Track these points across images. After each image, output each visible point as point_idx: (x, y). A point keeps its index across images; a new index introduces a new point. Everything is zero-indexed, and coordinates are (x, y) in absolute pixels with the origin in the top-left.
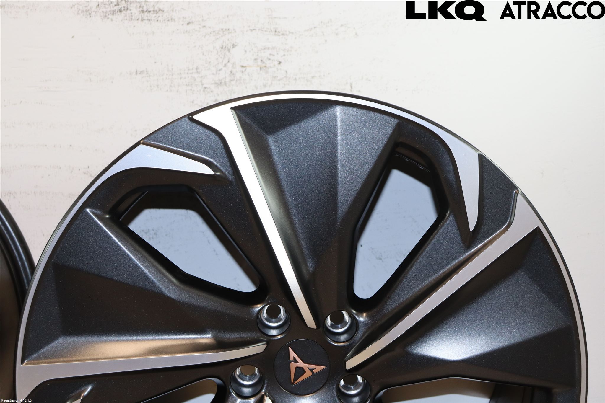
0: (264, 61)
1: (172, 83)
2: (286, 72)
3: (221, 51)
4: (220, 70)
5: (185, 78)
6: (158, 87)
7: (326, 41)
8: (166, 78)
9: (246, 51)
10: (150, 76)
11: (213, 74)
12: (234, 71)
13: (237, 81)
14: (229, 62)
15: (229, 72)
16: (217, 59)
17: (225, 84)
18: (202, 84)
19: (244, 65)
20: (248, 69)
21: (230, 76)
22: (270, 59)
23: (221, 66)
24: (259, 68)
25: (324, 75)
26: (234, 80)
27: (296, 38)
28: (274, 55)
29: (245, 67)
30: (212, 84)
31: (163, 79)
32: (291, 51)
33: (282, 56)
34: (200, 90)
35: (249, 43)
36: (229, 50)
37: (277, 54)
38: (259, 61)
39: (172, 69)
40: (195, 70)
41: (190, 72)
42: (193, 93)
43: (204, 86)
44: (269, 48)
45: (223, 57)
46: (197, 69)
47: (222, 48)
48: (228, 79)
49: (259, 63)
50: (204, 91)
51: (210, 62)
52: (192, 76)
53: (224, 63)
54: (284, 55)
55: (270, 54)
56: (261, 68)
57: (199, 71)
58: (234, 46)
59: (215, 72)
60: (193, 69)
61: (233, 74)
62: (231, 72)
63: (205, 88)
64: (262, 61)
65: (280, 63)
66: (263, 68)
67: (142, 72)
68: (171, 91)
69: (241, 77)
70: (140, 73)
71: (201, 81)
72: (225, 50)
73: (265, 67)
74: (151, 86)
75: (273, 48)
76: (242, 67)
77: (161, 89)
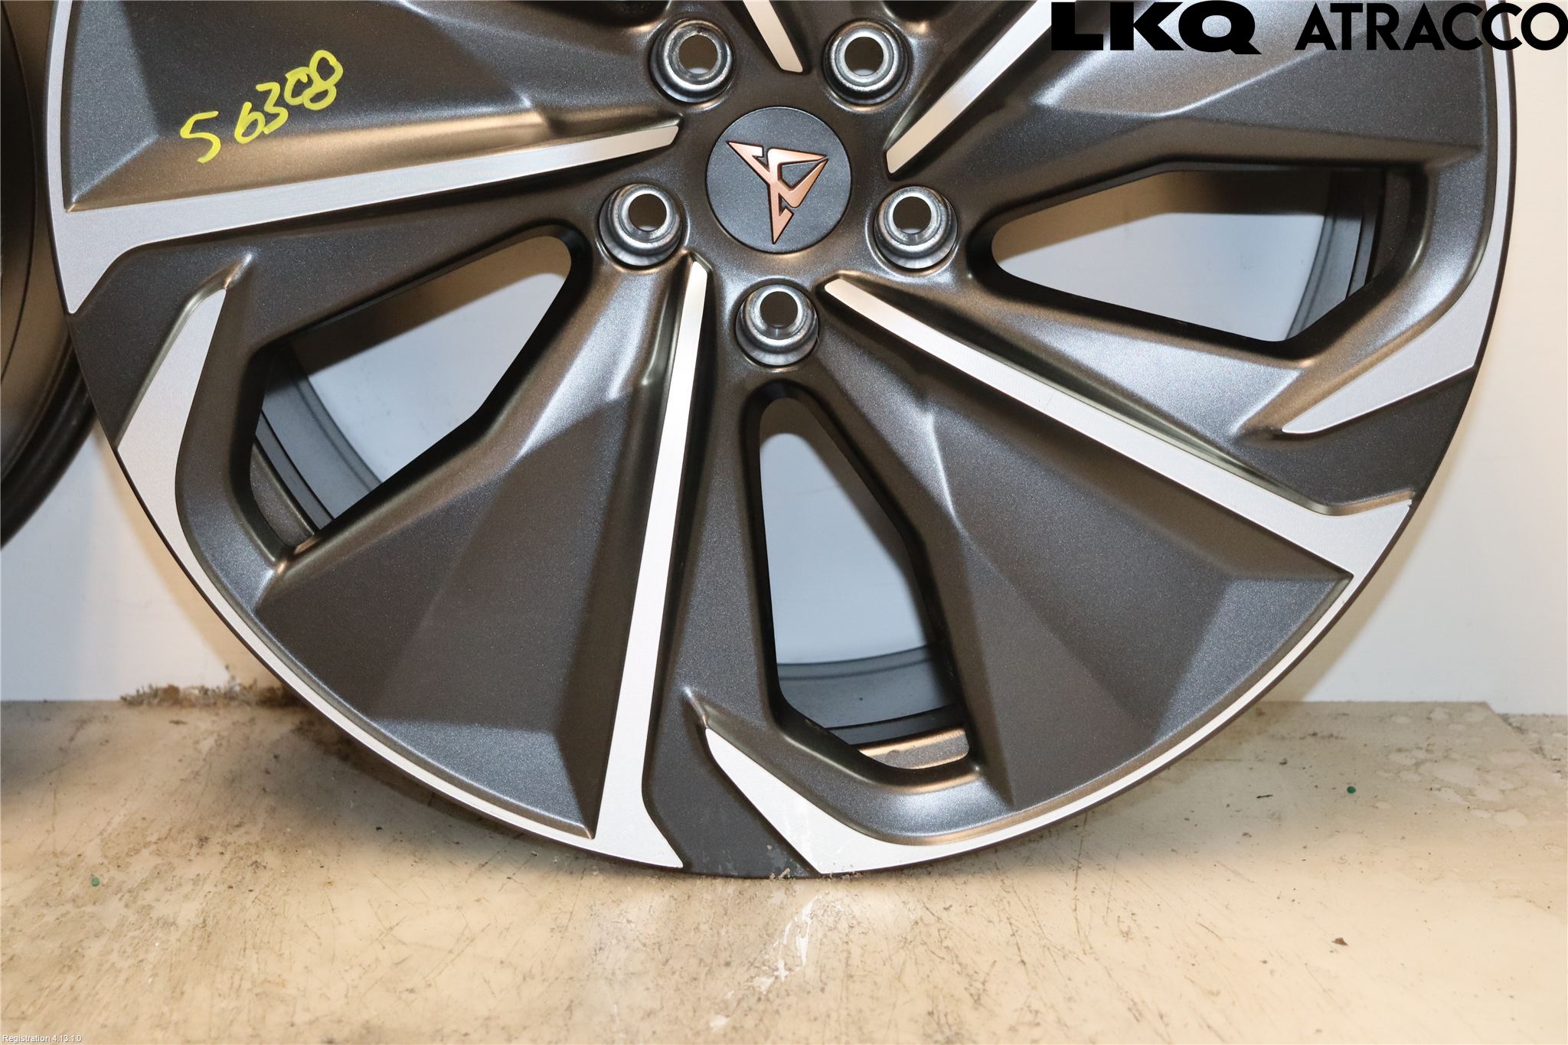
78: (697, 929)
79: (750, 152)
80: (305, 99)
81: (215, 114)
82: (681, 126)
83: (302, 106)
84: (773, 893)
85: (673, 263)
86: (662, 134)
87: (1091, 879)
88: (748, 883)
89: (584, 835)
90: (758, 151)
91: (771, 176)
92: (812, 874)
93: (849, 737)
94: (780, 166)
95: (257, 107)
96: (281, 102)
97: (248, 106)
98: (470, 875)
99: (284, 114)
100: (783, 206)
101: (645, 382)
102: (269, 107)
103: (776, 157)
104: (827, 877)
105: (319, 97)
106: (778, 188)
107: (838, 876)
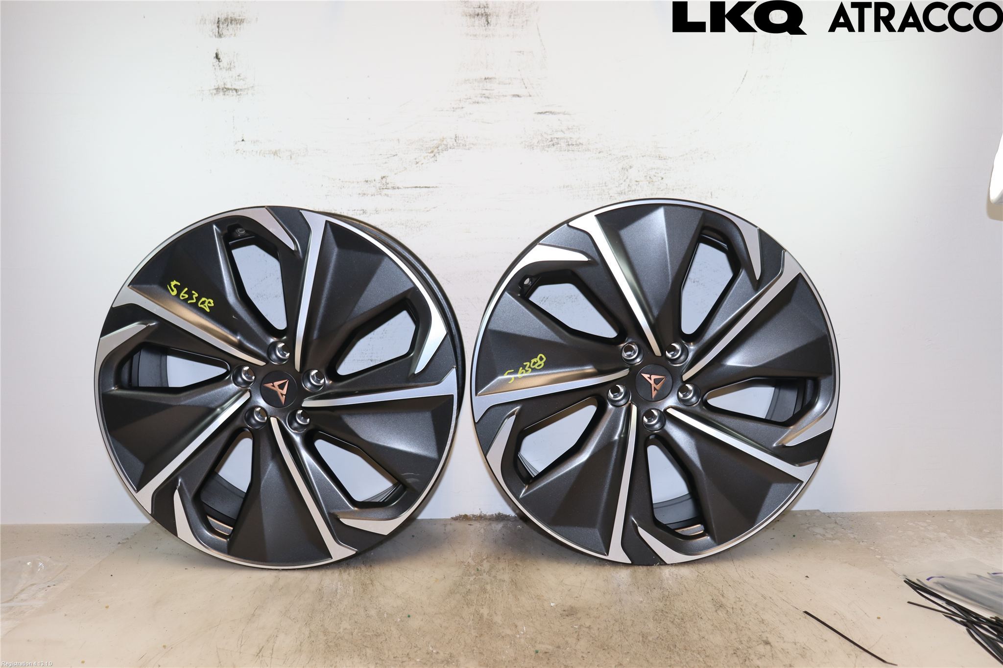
78: (642, 579)
79: (646, 376)
80: (536, 366)
81: (513, 370)
82: (629, 370)
83: (535, 368)
84: (656, 569)
85: (627, 405)
86: (624, 373)
87: (737, 563)
88: (649, 567)
89: (605, 555)
90: (649, 376)
91: (652, 382)
92: (665, 564)
93: (672, 527)
94: (654, 380)
95: (524, 368)
96: (530, 367)
97: (521, 368)
98: (574, 567)
99: (530, 370)
100: (655, 389)
101: (622, 436)
102: (527, 368)
103: (653, 377)
104: (669, 564)
105: (540, 365)
106: (653, 385)
107: (672, 564)
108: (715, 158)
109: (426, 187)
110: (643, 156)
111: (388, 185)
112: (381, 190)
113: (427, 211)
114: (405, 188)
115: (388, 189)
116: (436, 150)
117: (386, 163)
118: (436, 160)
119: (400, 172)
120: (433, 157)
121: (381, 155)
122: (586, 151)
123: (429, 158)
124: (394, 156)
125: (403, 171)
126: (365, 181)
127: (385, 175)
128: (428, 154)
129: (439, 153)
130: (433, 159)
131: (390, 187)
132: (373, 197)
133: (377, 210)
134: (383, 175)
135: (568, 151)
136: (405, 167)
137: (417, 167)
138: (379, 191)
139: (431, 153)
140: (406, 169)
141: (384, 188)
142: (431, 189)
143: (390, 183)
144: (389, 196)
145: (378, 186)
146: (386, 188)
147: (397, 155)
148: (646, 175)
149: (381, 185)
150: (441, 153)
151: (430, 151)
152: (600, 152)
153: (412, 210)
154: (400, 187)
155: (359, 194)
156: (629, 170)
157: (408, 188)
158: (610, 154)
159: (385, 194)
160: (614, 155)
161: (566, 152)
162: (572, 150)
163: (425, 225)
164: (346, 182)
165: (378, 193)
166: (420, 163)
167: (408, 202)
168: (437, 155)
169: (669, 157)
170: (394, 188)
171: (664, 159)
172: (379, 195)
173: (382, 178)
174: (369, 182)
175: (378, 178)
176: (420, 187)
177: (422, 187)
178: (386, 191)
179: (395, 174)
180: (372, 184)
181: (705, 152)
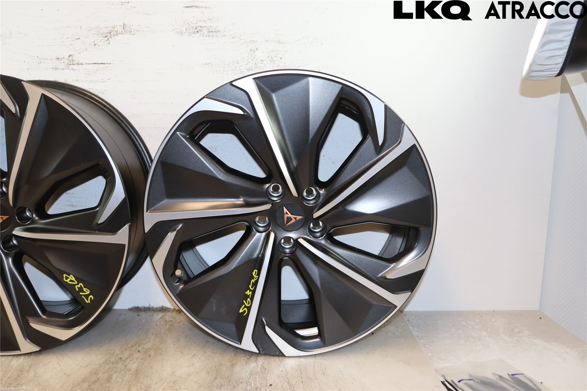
0: (273, 57)
1: (224, 69)
2: (285, 63)
3: (250, 52)
4: (250, 62)
5: (231, 67)
6: (217, 72)
7: (306, 47)
8: (221, 67)
9: (263, 52)
10: (213, 66)
11: (246, 64)
12: (257, 63)
13: (258, 68)
14: (254, 58)
15: (254, 64)
16: (248, 56)
17: (252, 69)
18: (240, 70)
19: (262, 60)
20: (264, 61)
21: (255, 65)
22: (276, 57)
23: (250, 60)
24: (270, 61)
25: (305, 65)
26: (257, 67)
27: (290, 45)
28: (278, 54)
29: (263, 61)
30: (245, 70)
31: (219, 67)
32: (287, 52)
33: (282, 55)
34: (239, 73)
35: (265, 48)
36: (254, 52)
37: (280, 54)
38: (270, 57)
39: (224, 62)
40: (236, 63)
41: (234, 63)
42: (235, 75)
43: (241, 71)
44: (275, 51)
45: (251, 55)
46: (237, 62)
47: (251, 51)
48: (254, 67)
49: (270, 59)
50: (241, 73)
51: (244, 58)
52: (234, 66)
53: (251, 59)
54: (284, 54)
55: (276, 54)
56: (271, 61)
57: (238, 63)
58: (257, 49)
59: (247, 63)
60: (235, 62)
61: (256, 64)
62: (255, 63)
63: (242, 72)
64: (272, 57)
65: (281, 58)
66: (272, 61)
67: (208, 64)
68: (224, 73)
69: (260, 66)
70: (207, 64)
71: (240, 68)
72: (252, 52)
73: (273, 60)
74: (213, 71)
75: (278, 51)
76: (261, 60)
77: (218, 73)
108: (322, 43)
109: (102, 63)
110: (266, 41)
111: (74, 62)
112: (69, 65)
113: (103, 82)
114: (87, 64)
115: (74, 64)
116: (109, 35)
117: (72, 45)
118: (110, 43)
119: (82, 52)
120: (107, 40)
121: (68, 38)
122: (223, 36)
123: (104, 41)
124: (78, 39)
125: (84, 51)
126: (57, 58)
127: (71, 54)
128: (103, 38)
129: (111, 37)
130: (107, 42)
131: (76, 64)
132: (63, 70)
133: (66, 80)
134: (70, 54)
135: (209, 36)
136: (86, 48)
137: (95, 48)
138: (67, 66)
139: (105, 37)
140: (87, 49)
141: (71, 63)
142: (106, 65)
143: (75, 60)
144: (75, 70)
145: (66, 63)
146: (72, 64)
147: (80, 38)
148: (269, 55)
149: (69, 62)
150: (113, 38)
151: (104, 36)
152: (233, 38)
153: (92, 81)
154: (83, 63)
155: (53, 68)
156: (255, 51)
157: (89, 64)
158: (241, 39)
159: (72, 68)
160: (244, 40)
161: (207, 37)
162: (212, 36)
163: (102, 93)
164: (42, 59)
165: (67, 68)
166: (97, 45)
167: (89, 75)
168: (110, 39)
169: (286, 42)
170: (78, 64)
171: (283, 43)
172: (68, 70)
173: (69, 56)
174: (59, 59)
175: (66, 56)
176: (98, 63)
177: (99, 64)
178: (72, 66)
179: (79, 53)
180: (62, 61)
181: (314, 39)
